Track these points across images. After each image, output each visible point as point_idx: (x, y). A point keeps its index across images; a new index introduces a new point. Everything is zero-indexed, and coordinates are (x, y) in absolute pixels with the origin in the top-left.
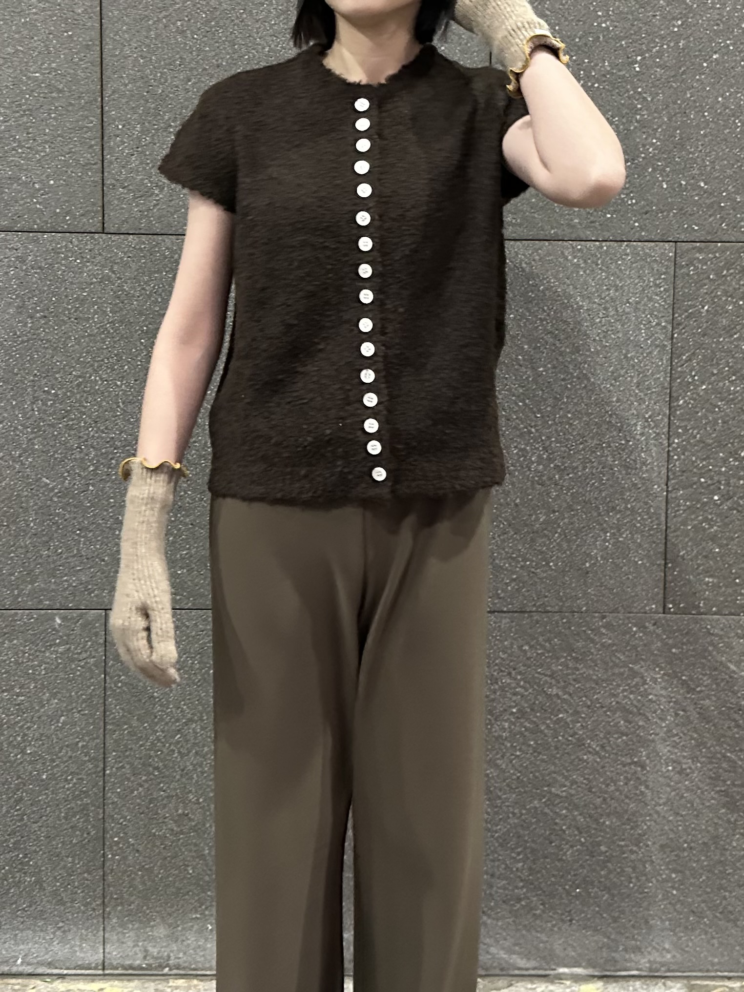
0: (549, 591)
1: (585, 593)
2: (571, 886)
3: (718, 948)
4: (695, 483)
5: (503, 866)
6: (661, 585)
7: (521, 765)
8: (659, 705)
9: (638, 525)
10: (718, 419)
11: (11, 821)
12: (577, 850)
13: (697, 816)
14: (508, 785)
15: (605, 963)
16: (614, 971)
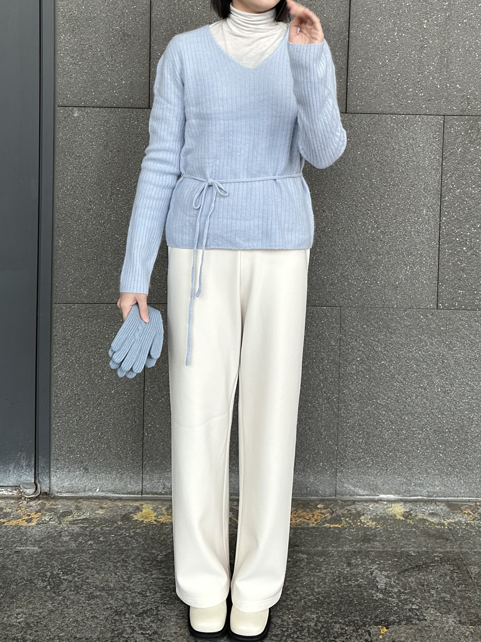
0: (377, 297)
1: (396, 298)
2: (387, 452)
3: (464, 484)
4: (454, 241)
5: (352, 441)
6: (436, 294)
7: (362, 388)
9: (424, 262)
10: (466, 207)
11: (95, 416)
12: (390, 433)
13: (453, 415)
14: (354, 399)
15: (404, 492)
16: (409, 496)
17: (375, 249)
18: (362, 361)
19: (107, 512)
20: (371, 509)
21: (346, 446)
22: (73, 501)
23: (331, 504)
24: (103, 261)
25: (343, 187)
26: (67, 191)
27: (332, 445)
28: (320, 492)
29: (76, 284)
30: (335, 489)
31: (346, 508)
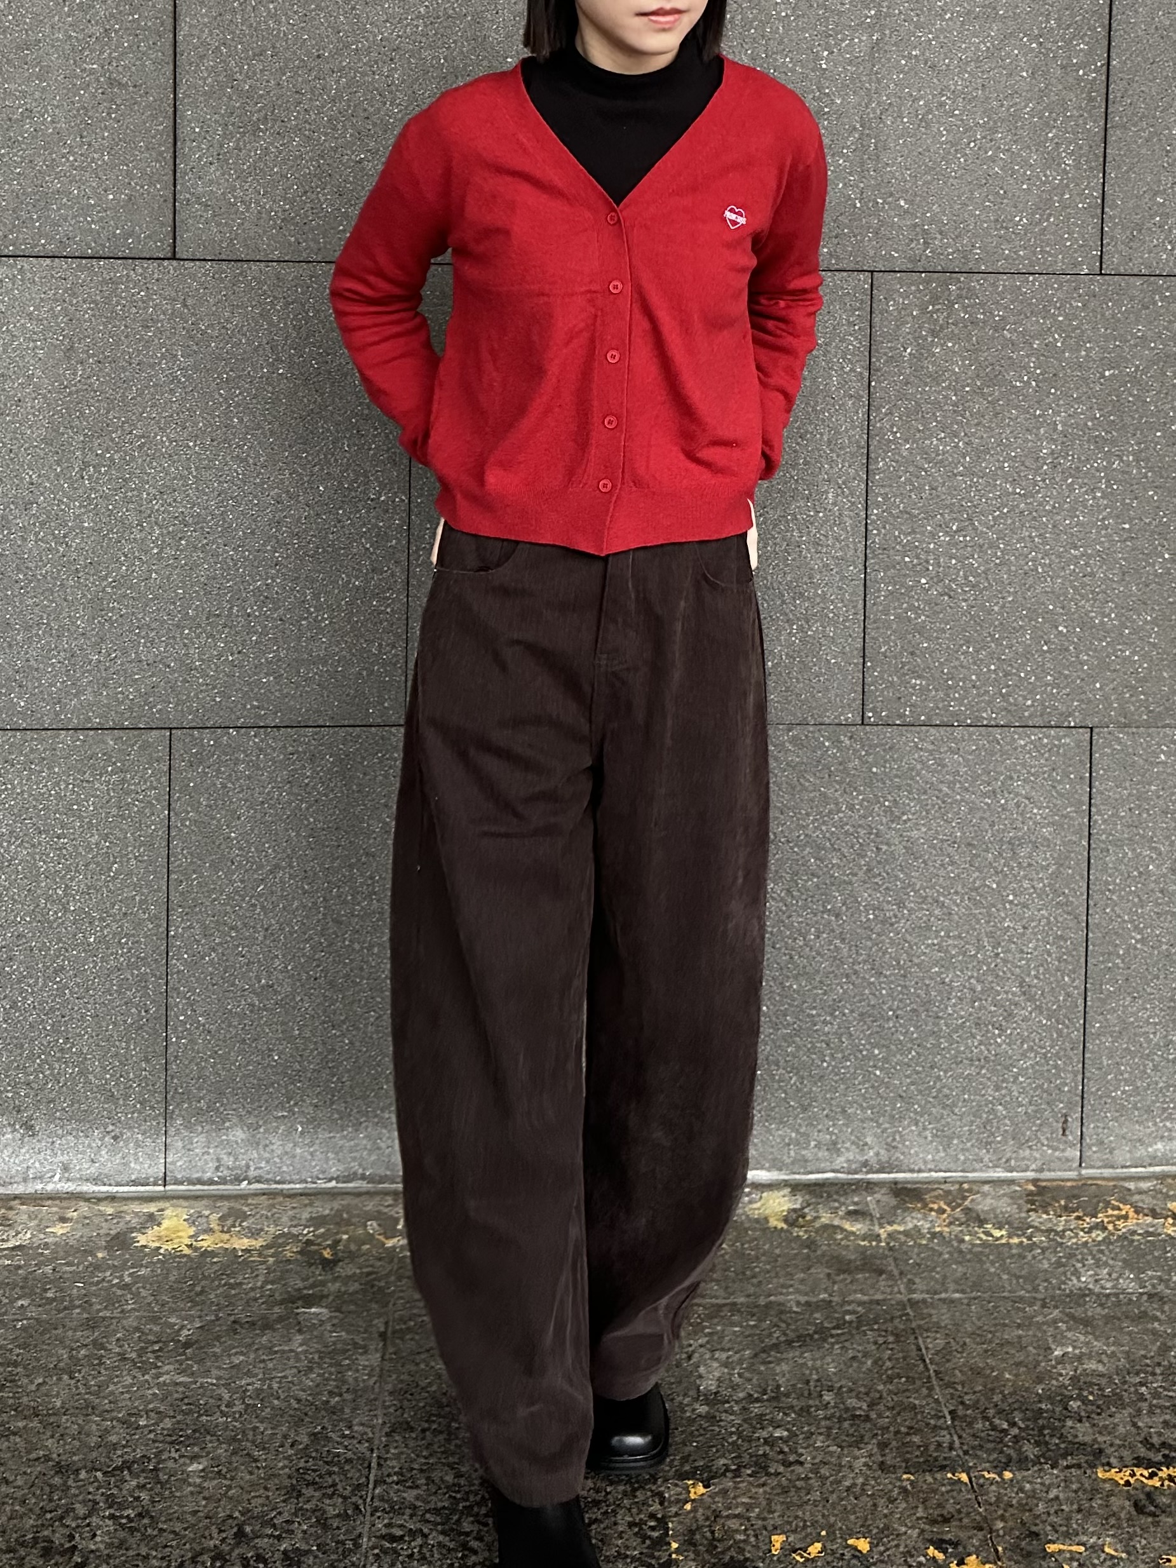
4: (899, 563)
6: (860, 689)
8: (856, 838)
9: (831, 615)
10: (925, 485)
11: (49, 997)
13: (905, 976)
15: (793, 1163)
16: (804, 1174)
19: (73, 1230)
24: (63, 627)
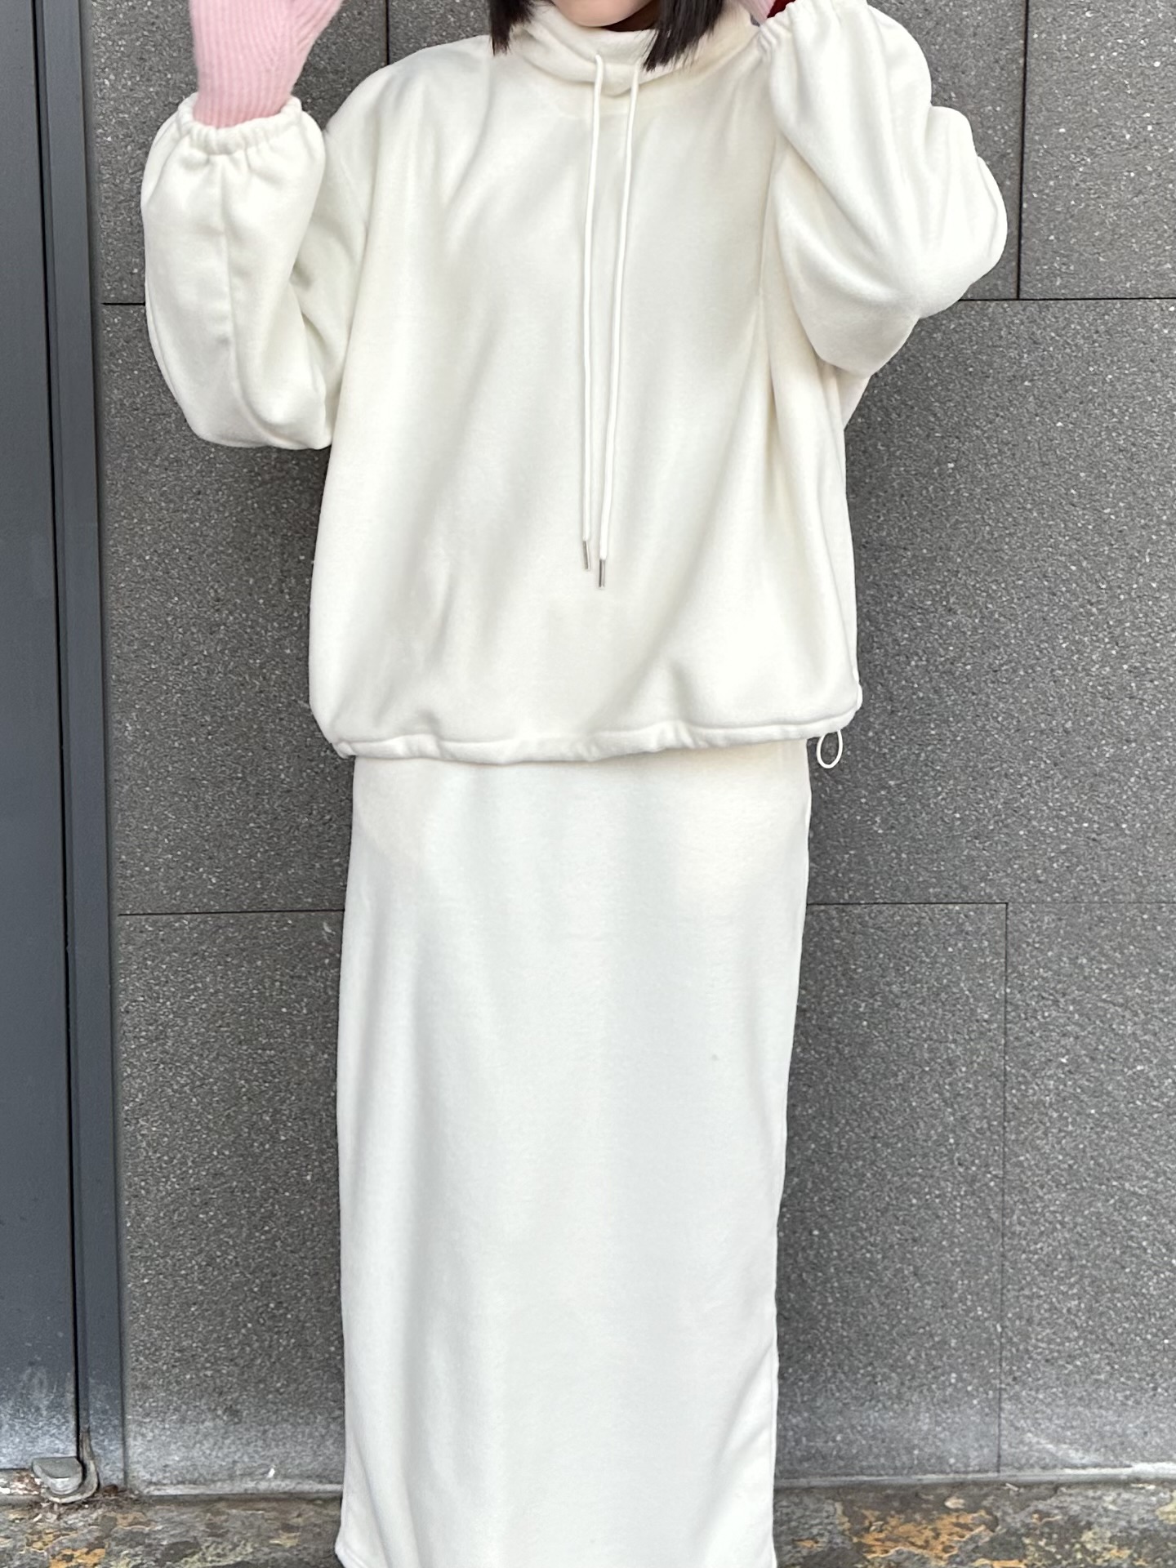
0: (1120, 870)
2: (1155, 1335)
7: (1076, 1148)
11: (255, 1251)
12: (1165, 1280)
14: (1053, 1179)
17: (1111, 723)
18: (1076, 1067)
19: (301, 1542)
20: (1111, 1507)
21: (1030, 1321)
22: (197, 1511)
23: (986, 1496)
24: (262, 782)
25: (1010, 534)
26: (144, 570)
27: (986, 1319)
28: (952, 1461)
29: (184, 855)
30: (995, 1449)
31: (1032, 1509)
